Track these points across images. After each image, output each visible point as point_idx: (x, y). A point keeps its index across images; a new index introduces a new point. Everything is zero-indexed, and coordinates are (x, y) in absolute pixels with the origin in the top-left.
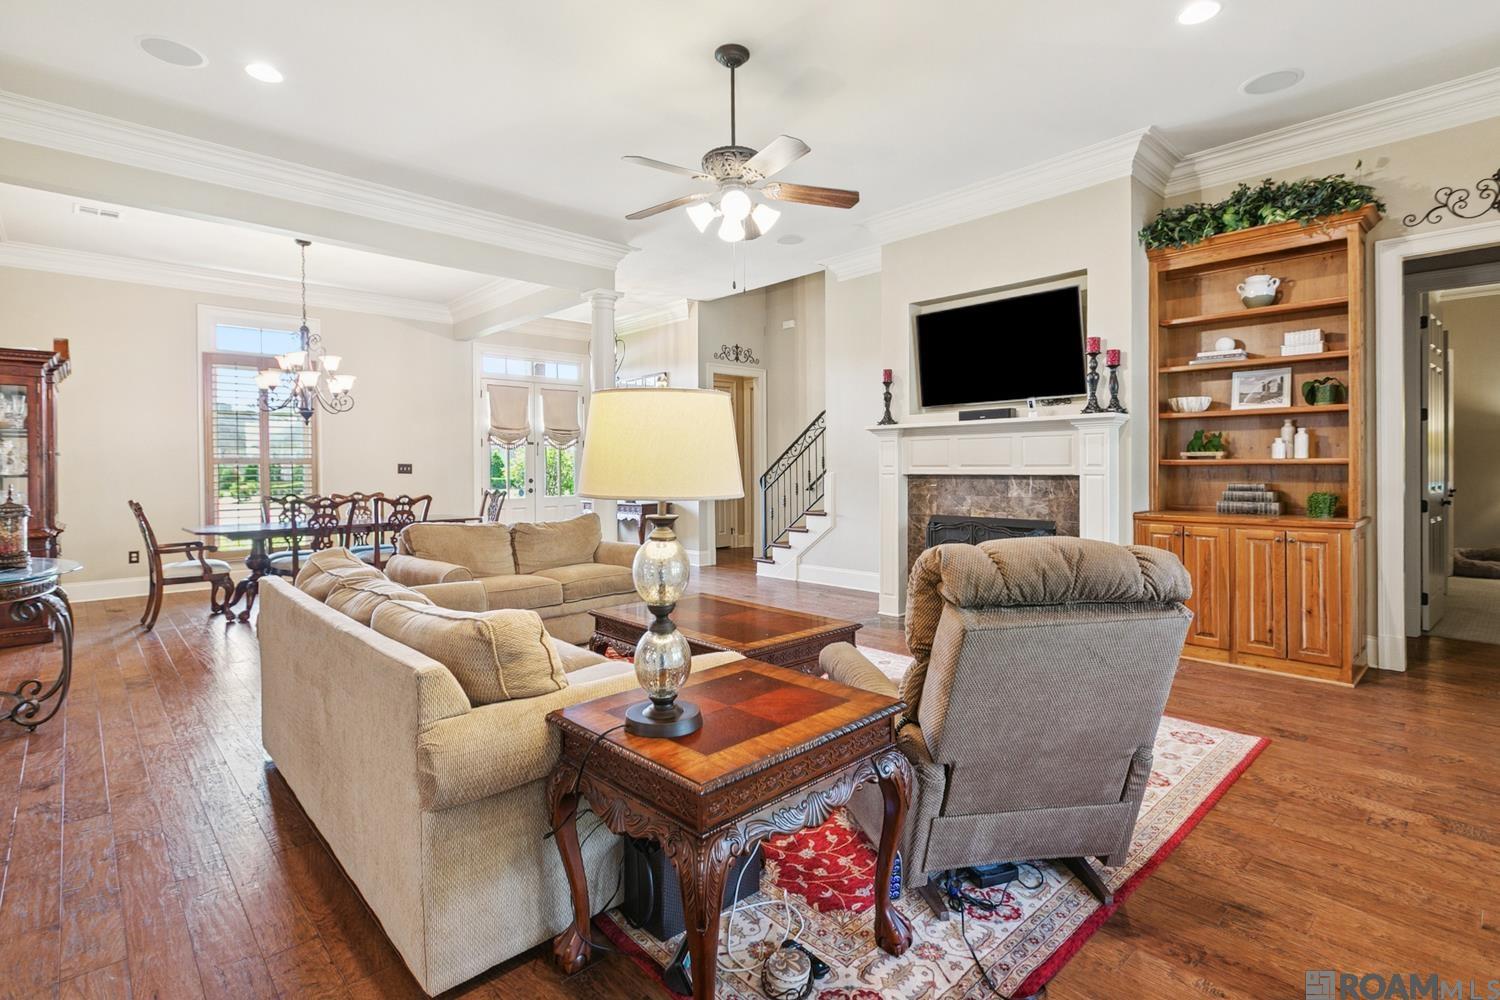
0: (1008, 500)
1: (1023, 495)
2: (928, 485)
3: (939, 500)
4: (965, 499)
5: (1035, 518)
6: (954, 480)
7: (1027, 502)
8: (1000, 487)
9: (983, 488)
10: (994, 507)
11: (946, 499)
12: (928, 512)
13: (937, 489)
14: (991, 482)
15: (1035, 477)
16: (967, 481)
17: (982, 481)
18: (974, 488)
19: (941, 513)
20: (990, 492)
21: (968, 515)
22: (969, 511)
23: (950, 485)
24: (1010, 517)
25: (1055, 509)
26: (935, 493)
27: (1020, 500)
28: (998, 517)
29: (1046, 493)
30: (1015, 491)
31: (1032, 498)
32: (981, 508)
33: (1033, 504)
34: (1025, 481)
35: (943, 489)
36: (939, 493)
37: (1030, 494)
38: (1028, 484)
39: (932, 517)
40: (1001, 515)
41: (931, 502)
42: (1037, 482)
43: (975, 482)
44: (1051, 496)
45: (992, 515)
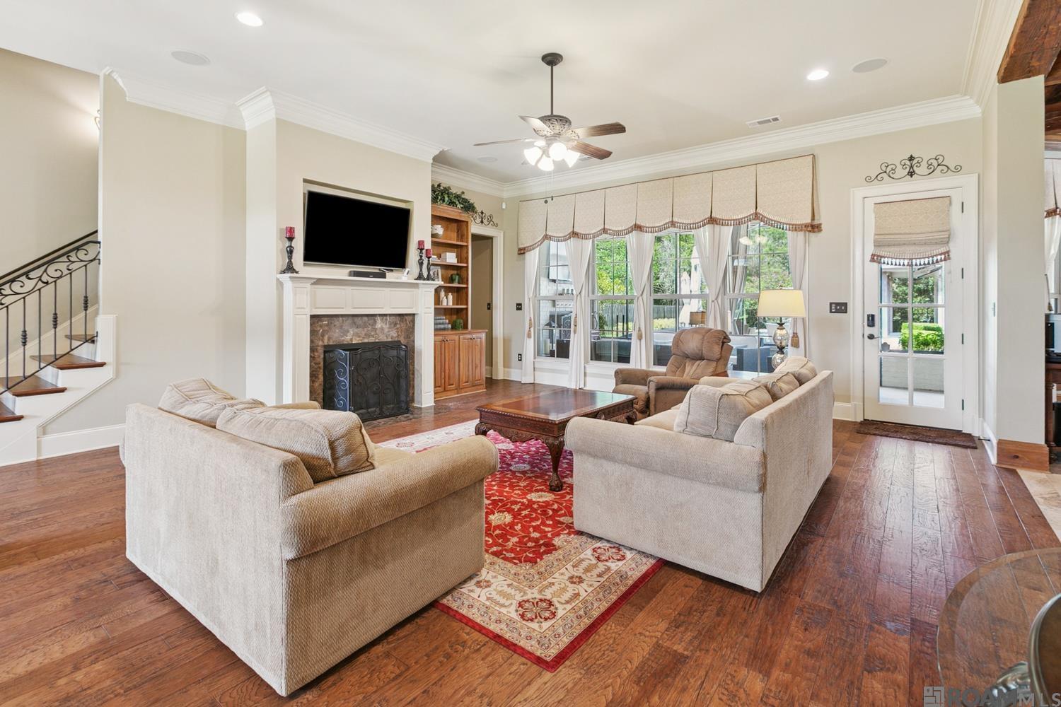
0: (376, 330)
1: (384, 326)
2: (320, 323)
3: (330, 333)
4: (348, 332)
5: (390, 340)
6: (341, 319)
7: (386, 330)
8: (371, 322)
9: (360, 322)
10: (368, 335)
11: (335, 332)
12: (321, 343)
13: (328, 325)
14: (366, 318)
15: (391, 315)
16: (350, 318)
17: (360, 318)
18: (355, 323)
19: (331, 343)
20: (365, 326)
21: (350, 342)
22: (351, 339)
23: (337, 322)
24: (377, 341)
25: (400, 333)
26: (326, 328)
27: (382, 329)
28: (370, 341)
29: (396, 324)
30: (379, 325)
31: (389, 328)
32: (359, 337)
33: (389, 331)
34: (385, 318)
35: (333, 325)
36: (330, 328)
37: (388, 326)
38: (386, 319)
39: (325, 346)
40: (372, 340)
41: (323, 336)
42: (392, 318)
43: (356, 319)
44: (398, 326)
45: (366, 341)
